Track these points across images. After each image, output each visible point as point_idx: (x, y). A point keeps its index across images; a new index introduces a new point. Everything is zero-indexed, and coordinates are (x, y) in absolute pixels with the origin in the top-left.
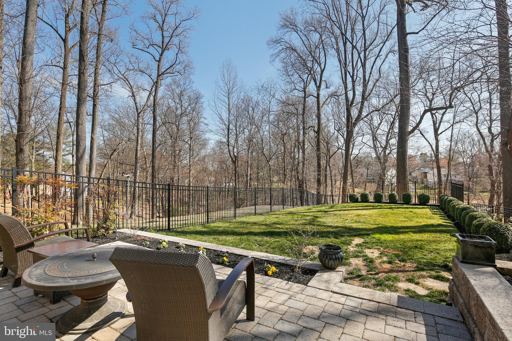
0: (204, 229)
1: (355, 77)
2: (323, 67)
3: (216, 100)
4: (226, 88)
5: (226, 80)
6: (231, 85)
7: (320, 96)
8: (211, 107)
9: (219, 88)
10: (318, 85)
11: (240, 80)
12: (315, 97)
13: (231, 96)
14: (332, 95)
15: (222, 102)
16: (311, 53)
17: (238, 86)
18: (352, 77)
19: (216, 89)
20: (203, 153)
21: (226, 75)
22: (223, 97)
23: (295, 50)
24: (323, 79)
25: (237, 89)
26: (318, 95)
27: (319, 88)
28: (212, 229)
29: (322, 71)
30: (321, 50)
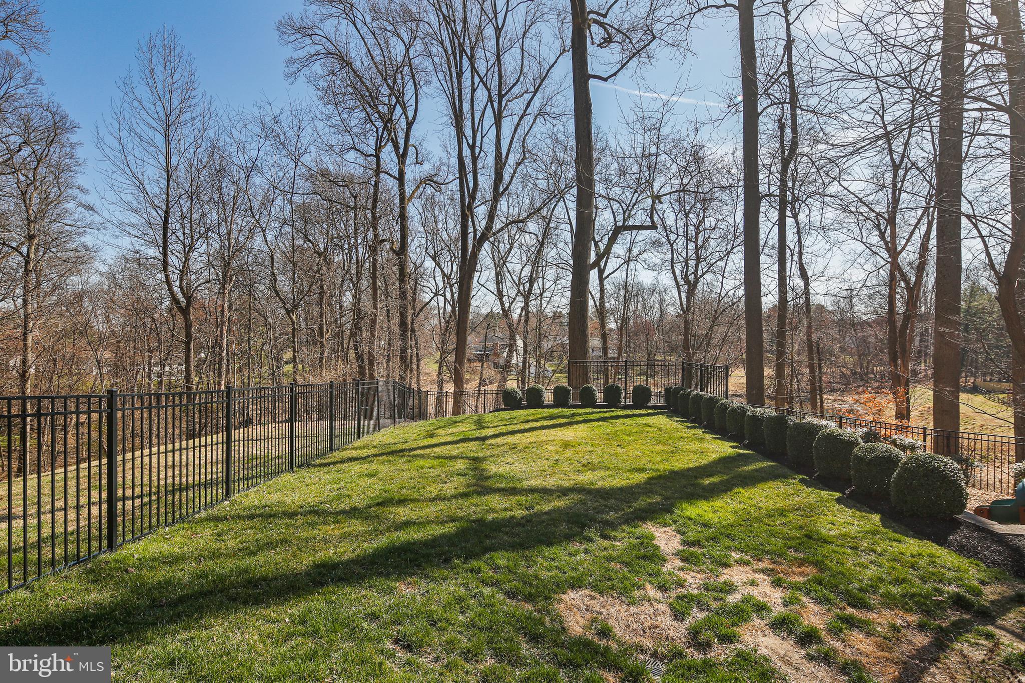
0: (94, 596)
1: (477, 150)
2: (410, 114)
3: (124, 134)
4: (159, 109)
5: (160, 86)
6: (176, 103)
7: (406, 177)
8: (108, 151)
9: (136, 104)
10: (401, 151)
11: (204, 95)
12: (395, 178)
13: (174, 134)
14: (429, 180)
15: (145, 145)
16: (385, 80)
17: (198, 110)
18: (472, 147)
19: (125, 105)
20: (75, 283)
21: (159, 71)
22: (151, 132)
23: (349, 64)
24: (412, 142)
25: (193, 119)
26: (402, 173)
27: (402, 158)
28: (139, 588)
29: (410, 125)
30: (407, 78)
